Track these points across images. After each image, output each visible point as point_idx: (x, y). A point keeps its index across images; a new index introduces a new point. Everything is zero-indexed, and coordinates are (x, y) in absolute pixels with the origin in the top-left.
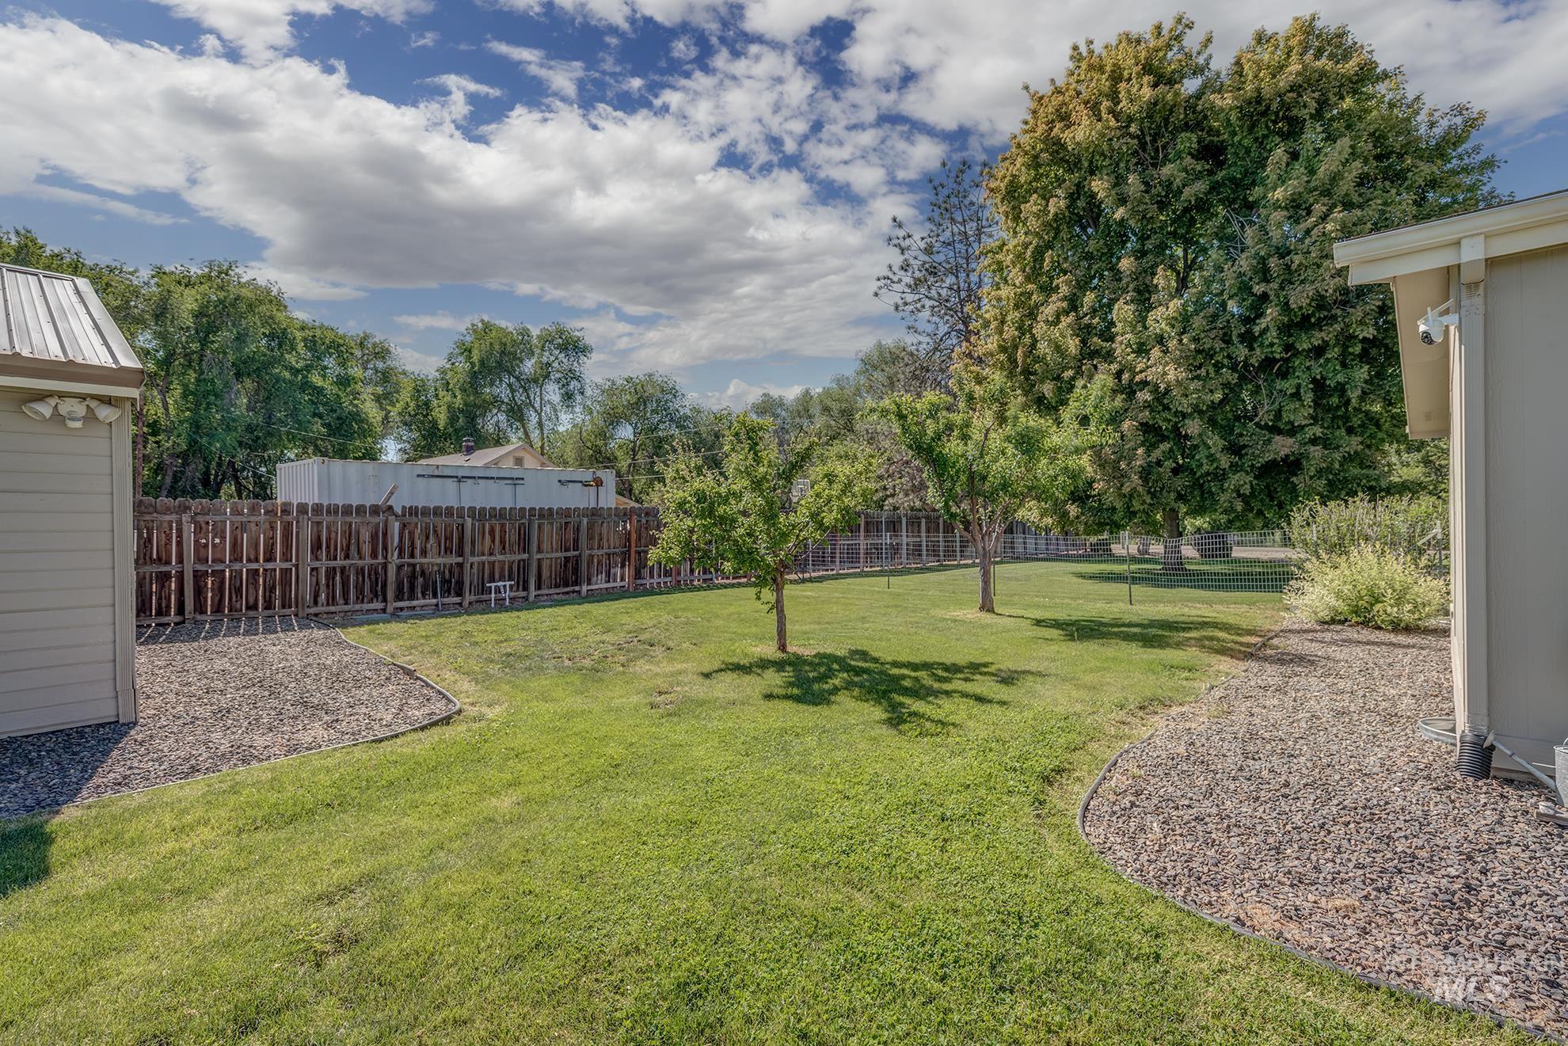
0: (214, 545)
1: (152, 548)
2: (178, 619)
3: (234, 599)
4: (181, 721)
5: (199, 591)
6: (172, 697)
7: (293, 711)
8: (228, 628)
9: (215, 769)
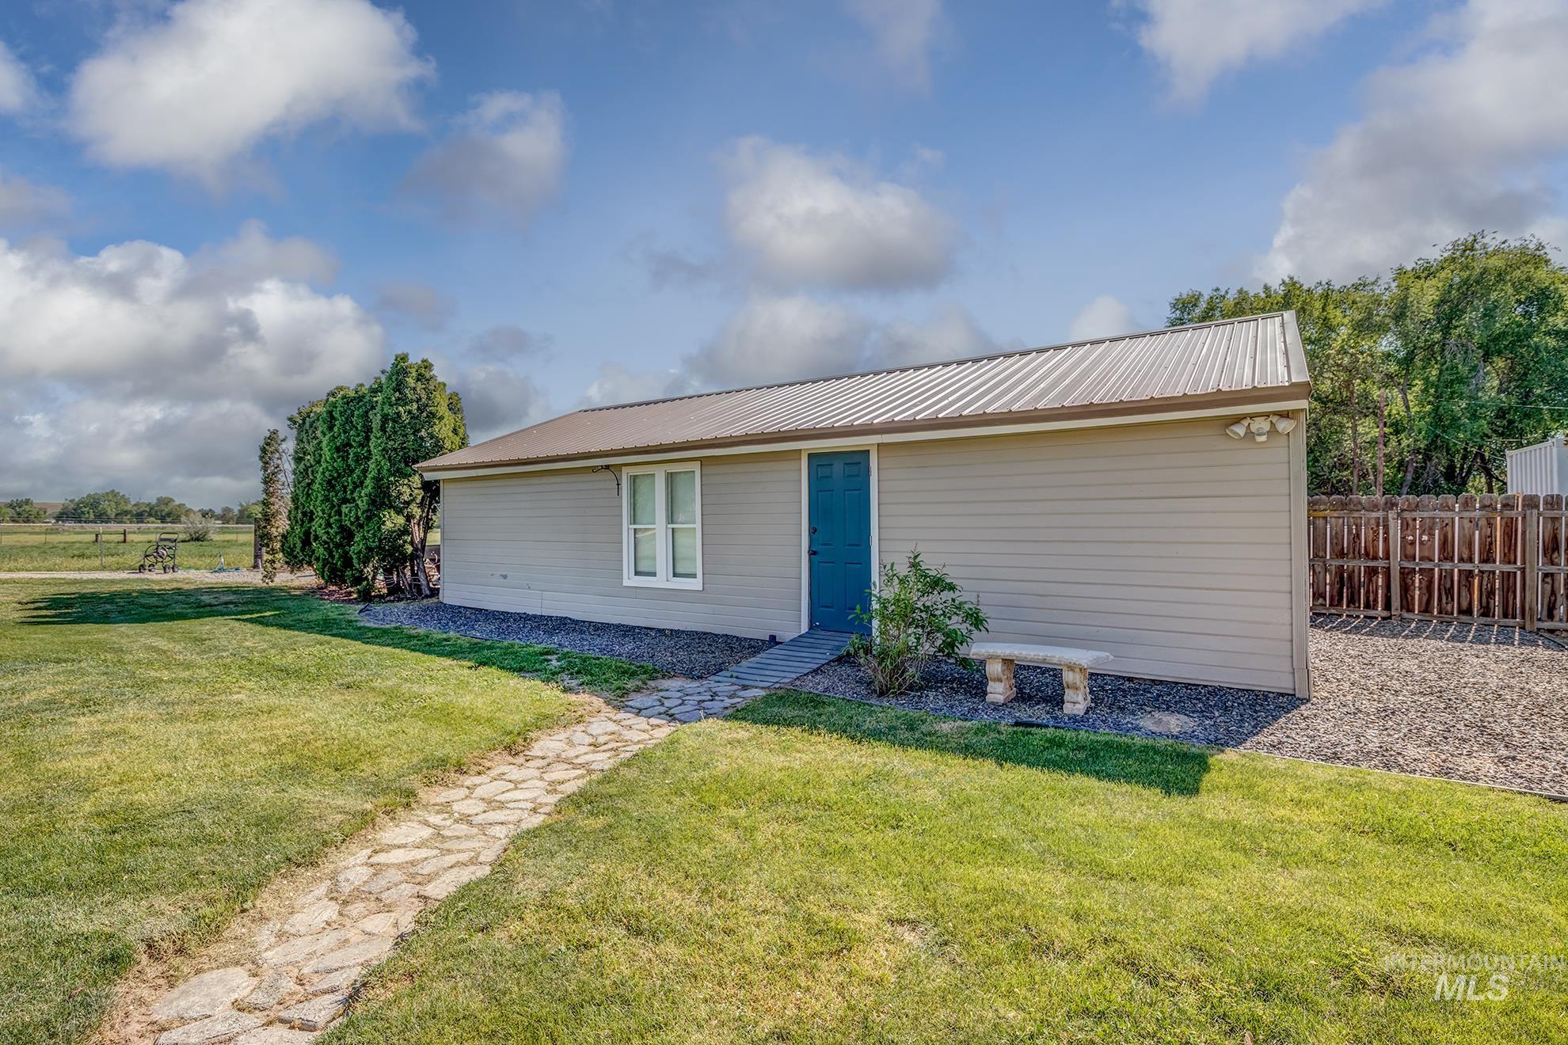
0: (1421, 543)
1: (1360, 543)
2: (1385, 614)
3: (1444, 601)
4: (1345, 710)
5: (1406, 589)
6: (1347, 685)
7: (1464, 732)
8: (1434, 630)
9: (1355, 762)
